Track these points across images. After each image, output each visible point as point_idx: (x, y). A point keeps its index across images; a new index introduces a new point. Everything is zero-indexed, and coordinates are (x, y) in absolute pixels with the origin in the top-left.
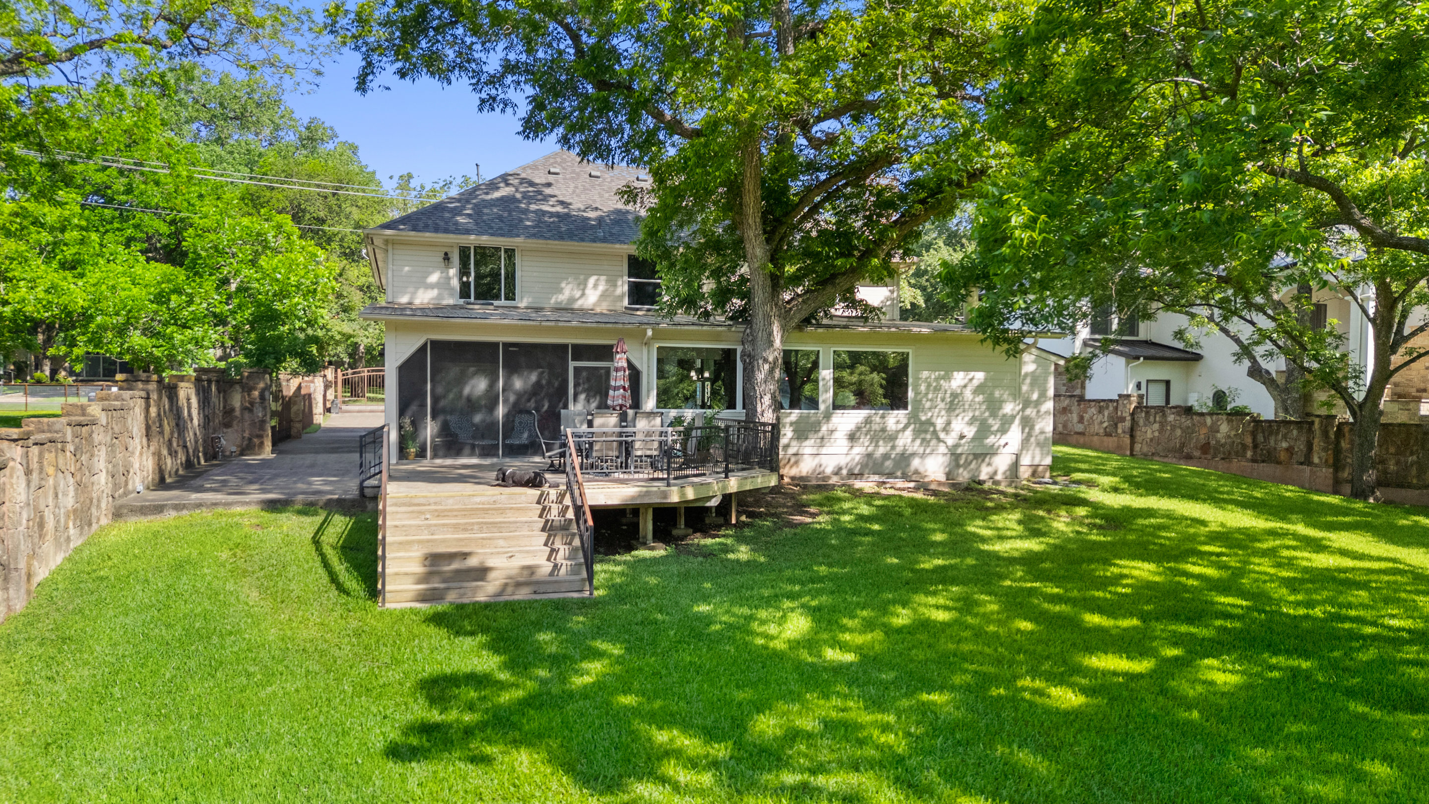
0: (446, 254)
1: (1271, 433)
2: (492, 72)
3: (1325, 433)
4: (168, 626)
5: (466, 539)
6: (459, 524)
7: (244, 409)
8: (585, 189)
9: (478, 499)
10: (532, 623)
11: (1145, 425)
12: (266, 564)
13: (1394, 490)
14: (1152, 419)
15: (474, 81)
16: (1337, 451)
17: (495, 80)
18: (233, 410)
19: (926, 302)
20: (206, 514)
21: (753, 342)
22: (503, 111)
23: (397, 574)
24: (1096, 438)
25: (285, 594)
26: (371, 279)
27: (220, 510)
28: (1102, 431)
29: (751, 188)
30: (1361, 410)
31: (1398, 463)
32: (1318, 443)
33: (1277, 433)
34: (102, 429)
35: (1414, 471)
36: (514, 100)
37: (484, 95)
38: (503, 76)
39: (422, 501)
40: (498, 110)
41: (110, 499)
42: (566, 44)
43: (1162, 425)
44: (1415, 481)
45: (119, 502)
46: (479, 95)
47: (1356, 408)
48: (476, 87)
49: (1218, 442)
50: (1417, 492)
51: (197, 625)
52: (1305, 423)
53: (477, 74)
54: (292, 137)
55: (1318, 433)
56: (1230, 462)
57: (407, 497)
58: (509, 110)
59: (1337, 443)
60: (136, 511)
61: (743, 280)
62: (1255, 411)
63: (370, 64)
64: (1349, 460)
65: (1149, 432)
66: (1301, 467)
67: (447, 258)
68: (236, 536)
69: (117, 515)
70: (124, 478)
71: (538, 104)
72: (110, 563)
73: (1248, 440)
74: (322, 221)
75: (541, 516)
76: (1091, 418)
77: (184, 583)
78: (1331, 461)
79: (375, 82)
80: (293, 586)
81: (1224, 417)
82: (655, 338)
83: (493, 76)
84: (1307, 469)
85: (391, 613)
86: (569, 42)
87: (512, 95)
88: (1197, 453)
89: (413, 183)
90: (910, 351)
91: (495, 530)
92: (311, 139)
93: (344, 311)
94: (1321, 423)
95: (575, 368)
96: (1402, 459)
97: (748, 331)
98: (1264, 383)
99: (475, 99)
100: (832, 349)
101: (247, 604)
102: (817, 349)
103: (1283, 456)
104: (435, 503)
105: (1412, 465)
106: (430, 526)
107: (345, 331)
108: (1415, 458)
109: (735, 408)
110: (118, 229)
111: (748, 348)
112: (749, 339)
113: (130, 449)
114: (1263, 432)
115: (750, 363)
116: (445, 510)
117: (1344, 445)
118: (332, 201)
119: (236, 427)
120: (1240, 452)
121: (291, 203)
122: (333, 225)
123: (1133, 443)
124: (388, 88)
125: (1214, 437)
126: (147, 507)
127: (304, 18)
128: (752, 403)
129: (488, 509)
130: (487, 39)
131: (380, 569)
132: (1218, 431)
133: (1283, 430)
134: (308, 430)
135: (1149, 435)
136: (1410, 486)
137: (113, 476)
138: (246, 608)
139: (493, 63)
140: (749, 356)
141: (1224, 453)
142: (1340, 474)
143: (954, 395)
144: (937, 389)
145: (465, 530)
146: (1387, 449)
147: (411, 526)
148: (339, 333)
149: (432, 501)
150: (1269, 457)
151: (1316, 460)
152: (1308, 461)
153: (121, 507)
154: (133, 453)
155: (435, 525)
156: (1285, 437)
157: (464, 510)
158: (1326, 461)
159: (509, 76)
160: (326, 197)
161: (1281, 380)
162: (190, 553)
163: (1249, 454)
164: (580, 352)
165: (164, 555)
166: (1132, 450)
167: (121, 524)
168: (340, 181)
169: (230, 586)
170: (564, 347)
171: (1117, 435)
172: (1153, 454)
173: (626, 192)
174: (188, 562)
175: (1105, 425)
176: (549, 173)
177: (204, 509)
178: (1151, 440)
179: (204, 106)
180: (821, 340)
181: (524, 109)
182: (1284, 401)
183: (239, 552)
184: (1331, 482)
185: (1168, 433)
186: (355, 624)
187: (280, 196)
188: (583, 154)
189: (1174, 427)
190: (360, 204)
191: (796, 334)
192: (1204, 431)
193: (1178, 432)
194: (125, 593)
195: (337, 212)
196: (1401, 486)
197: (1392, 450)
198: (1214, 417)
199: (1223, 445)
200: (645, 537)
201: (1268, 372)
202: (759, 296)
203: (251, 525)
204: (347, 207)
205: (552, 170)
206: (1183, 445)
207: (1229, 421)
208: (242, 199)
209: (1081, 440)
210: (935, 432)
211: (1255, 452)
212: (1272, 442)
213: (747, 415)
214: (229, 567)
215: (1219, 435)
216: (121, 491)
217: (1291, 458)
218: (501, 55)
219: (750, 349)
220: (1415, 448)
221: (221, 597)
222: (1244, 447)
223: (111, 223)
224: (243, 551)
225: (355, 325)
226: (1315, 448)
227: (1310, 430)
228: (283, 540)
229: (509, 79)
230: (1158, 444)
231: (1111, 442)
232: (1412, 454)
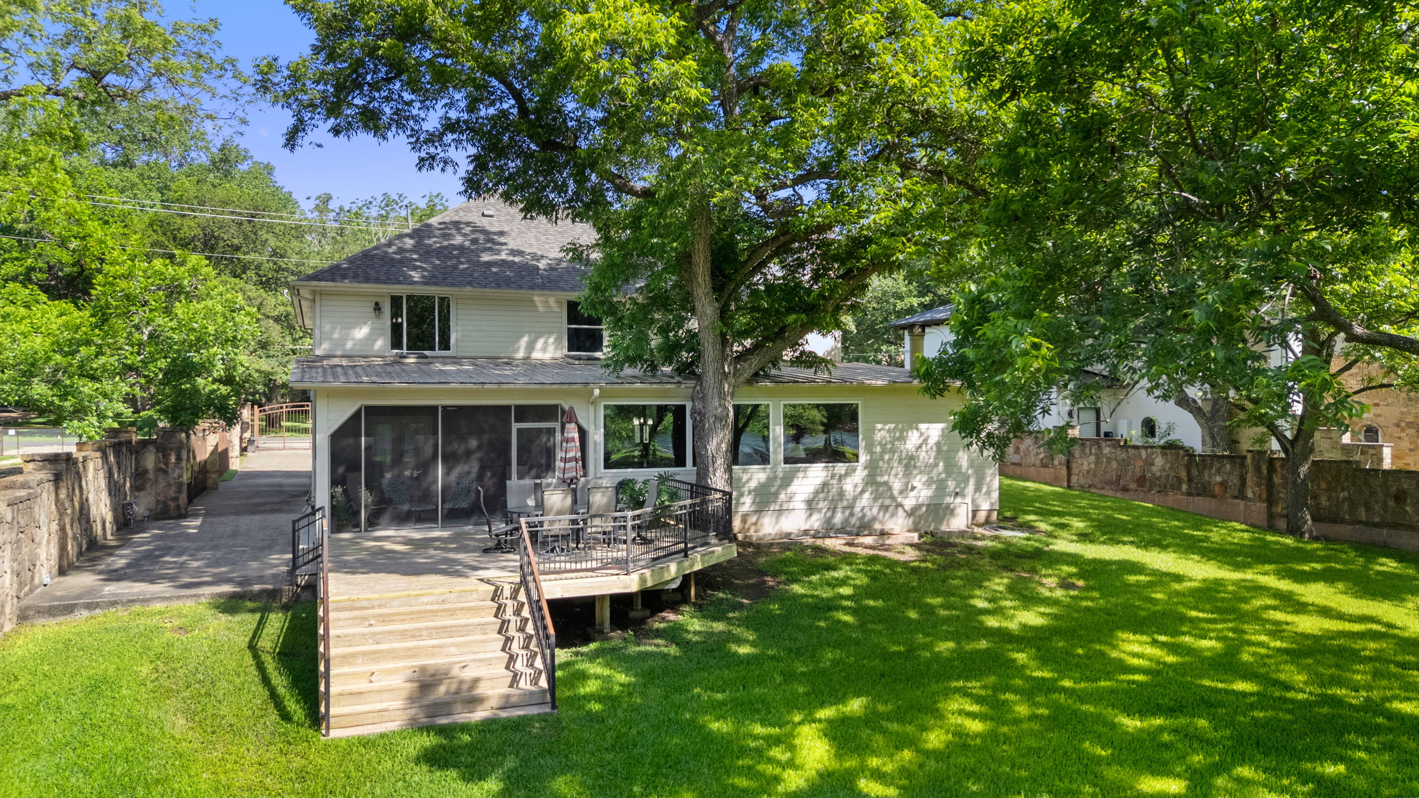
0: (377, 304)
1: (1205, 467)
2: (431, 130)
3: (1258, 469)
4: (86, 772)
5: (415, 648)
6: (405, 631)
7: (158, 470)
8: (520, 233)
9: (425, 599)
10: (494, 753)
11: (1081, 457)
12: (191, 679)
13: (1327, 525)
14: (1087, 451)
15: (413, 140)
16: (1270, 486)
17: (433, 138)
18: (146, 472)
19: (857, 327)
20: (120, 614)
21: (703, 399)
22: (443, 170)
23: (341, 695)
24: (1032, 469)
25: (216, 723)
26: (289, 309)
27: (137, 608)
28: (1038, 462)
29: (701, 248)
30: (1293, 448)
31: (1329, 498)
32: (1250, 479)
33: (1211, 468)
34: (7, 526)
35: (1346, 507)
36: (455, 159)
37: (423, 154)
38: (442, 134)
39: (365, 604)
40: (438, 169)
41: (15, 600)
42: (509, 103)
43: (1098, 457)
44: (1347, 517)
45: (25, 602)
46: (418, 154)
47: (1288, 446)
48: (415, 146)
49: (1153, 475)
50: (1350, 527)
51: (119, 771)
52: (1237, 459)
53: (415, 133)
54: (205, 159)
55: (1250, 468)
56: (1166, 494)
57: (349, 600)
58: (450, 169)
59: (1270, 479)
60: (43, 613)
61: (690, 334)
62: (1187, 444)
63: (301, 121)
64: (1282, 495)
65: (1085, 463)
66: (1235, 501)
67: (377, 308)
68: (157, 643)
69: (23, 617)
70: (30, 573)
71: (480, 164)
72: (17, 686)
73: (1183, 474)
74: (237, 249)
75: (496, 616)
76: (1027, 449)
77: (101, 711)
78: (1264, 496)
79: (305, 140)
80: (224, 710)
81: (1159, 451)
82: (601, 396)
83: (432, 135)
84: (1241, 503)
85: (335, 745)
86: (512, 102)
87: (451, 153)
88: (1133, 486)
89: (332, 205)
90: (860, 403)
91: (446, 635)
92: (225, 160)
93: (262, 348)
94: (1253, 458)
95: (519, 430)
96: (1334, 495)
97: (698, 388)
98: (1191, 412)
99: (414, 157)
100: (782, 403)
101: (173, 737)
102: (766, 403)
103: (1217, 490)
104: (380, 606)
105: (1343, 501)
106: (374, 634)
107: (263, 369)
108: (1346, 493)
109: (684, 465)
110: (17, 259)
111: (699, 405)
112: (699, 396)
113: (37, 541)
114: (1197, 465)
115: (701, 421)
116: (391, 615)
117: (1277, 480)
118: (248, 228)
119: (149, 491)
120: (1176, 486)
121: (204, 229)
122: (248, 253)
123: (1069, 475)
124: (320, 146)
125: (1149, 470)
126: (55, 607)
127: (229, 67)
128: (703, 463)
129: (437, 611)
130: (427, 99)
131: (322, 688)
132: (1153, 464)
133: (1217, 464)
134: (225, 476)
135: (1085, 467)
136: (1343, 521)
137: (18, 575)
138: (173, 743)
139: (432, 121)
140: (700, 413)
141: (1160, 486)
142: (1274, 509)
143: (911, 458)
144: (893, 451)
145: (414, 636)
146: (1319, 485)
147: (354, 635)
148: (257, 371)
149: (376, 603)
150: (1204, 491)
151: (1250, 495)
152: (1241, 495)
153: (28, 608)
154: (40, 544)
155: (381, 633)
156: (1219, 471)
157: (412, 613)
158: (1260, 496)
159: (450, 135)
160: (241, 224)
161: (1207, 408)
162: (106, 670)
163: (1184, 487)
164: (523, 413)
165: (78, 672)
166: (1069, 481)
167: (26, 630)
168: (256, 208)
169: (153, 714)
170: (507, 408)
171: (1054, 466)
172: (1090, 486)
173: (570, 250)
174: (105, 681)
175: (1042, 456)
176: (483, 215)
177: (119, 607)
178: (1088, 472)
179: (110, 127)
180: (769, 393)
181: (465, 167)
182: (1211, 429)
183: (162, 667)
184: (1265, 517)
185: (1104, 465)
186: (298, 762)
187: (192, 224)
188: (526, 210)
189: (1109, 461)
190: (277, 231)
191: (746, 389)
192: (1139, 464)
193: (1114, 465)
194: (34, 727)
195: (252, 240)
196: (1333, 521)
197: (1324, 486)
198: (1149, 450)
199: (1159, 478)
200: (602, 624)
201: (1194, 401)
202: (710, 352)
203: (173, 630)
204: (263, 235)
205: (486, 213)
206: (1119, 478)
207: (1164, 455)
208: (151, 225)
209: (1018, 470)
210: (893, 498)
211: (1190, 487)
212: (1206, 477)
213: (698, 474)
214: (150, 686)
215: (1154, 469)
216: (27, 589)
217: (1225, 491)
218: (441, 112)
219: (700, 406)
220: (1346, 484)
221: (143, 729)
222: (1180, 481)
223: (10, 252)
224: (166, 664)
225: (273, 362)
226: (1249, 482)
227: (1243, 465)
228: (210, 647)
229: (449, 137)
230: (1095, 476)
231: (1048, 473)
232: (1343, 489)
